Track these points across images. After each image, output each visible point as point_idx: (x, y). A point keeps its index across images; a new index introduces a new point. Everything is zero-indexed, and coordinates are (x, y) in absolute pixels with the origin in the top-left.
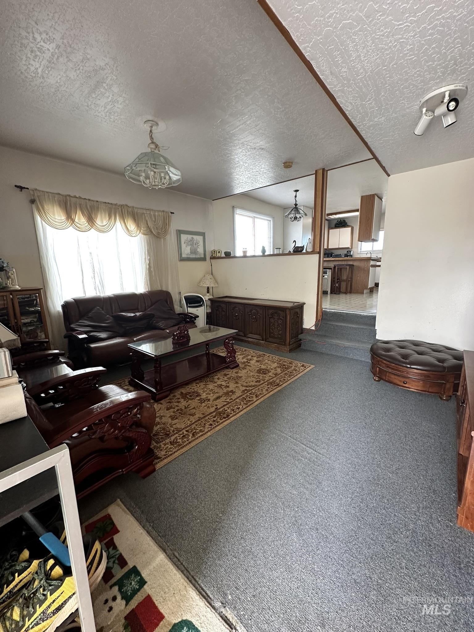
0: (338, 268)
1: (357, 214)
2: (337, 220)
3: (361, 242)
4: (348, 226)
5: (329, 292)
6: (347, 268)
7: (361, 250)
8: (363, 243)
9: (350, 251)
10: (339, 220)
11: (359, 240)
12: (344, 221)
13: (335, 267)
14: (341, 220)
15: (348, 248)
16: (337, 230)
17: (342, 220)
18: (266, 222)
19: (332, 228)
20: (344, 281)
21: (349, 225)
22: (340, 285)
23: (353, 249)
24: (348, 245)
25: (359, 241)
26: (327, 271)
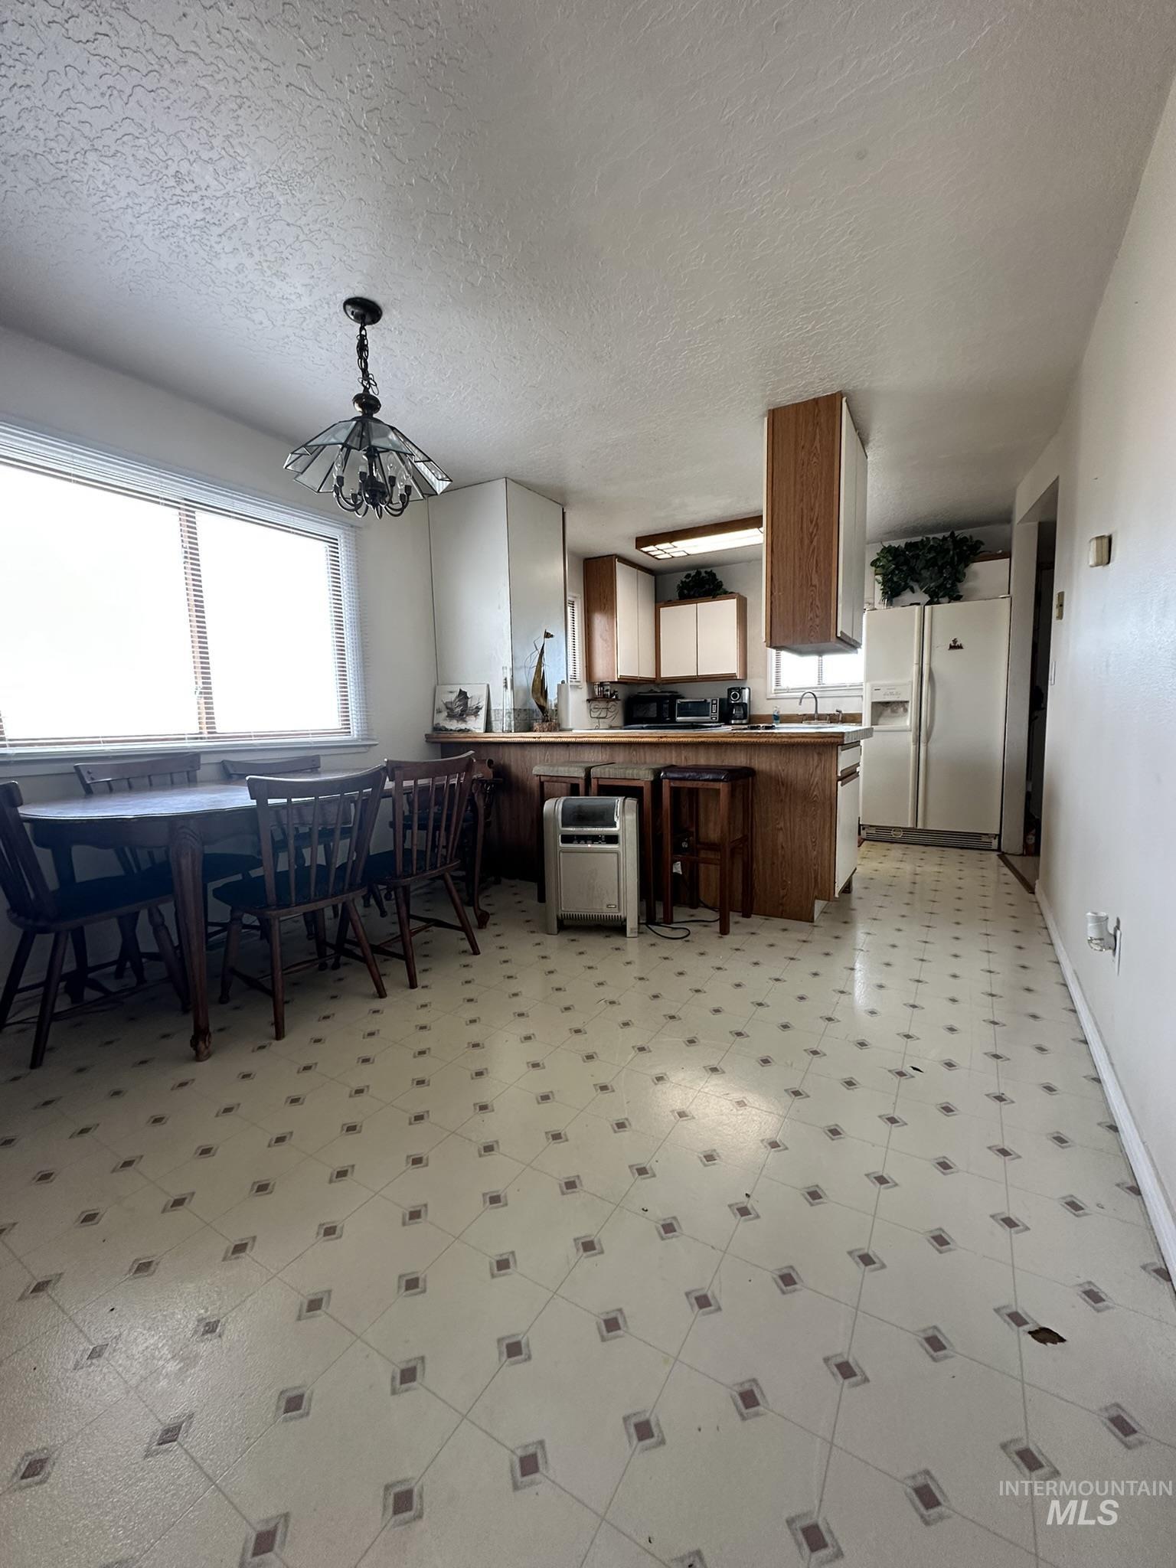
0: (672, 788)
1: (755, 537)
2: (685, 573)
3: (778, 648)
4: (726, 592)
5: (632, 924)
6: (718, 791)
7: (778, 684)
8: (784, 654)
9: (740, 690)
10: (693, 573)
11: (775, 642)
12: (712, 575)
13: (656, 784)
14: (699, 573)
15: (730, 677)
16: (687, 610)
17: (703, 571)
18: (322, 548)
19: (670, 603)
20: (712, 847)
21: (730, 591)
22: (691, 868)
23: (750, 683)
24: (732, 667)
25: (771, 647)
26: (613, 807)
